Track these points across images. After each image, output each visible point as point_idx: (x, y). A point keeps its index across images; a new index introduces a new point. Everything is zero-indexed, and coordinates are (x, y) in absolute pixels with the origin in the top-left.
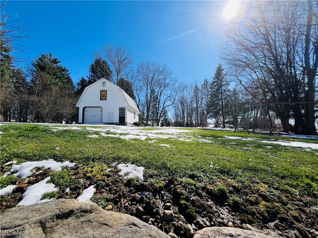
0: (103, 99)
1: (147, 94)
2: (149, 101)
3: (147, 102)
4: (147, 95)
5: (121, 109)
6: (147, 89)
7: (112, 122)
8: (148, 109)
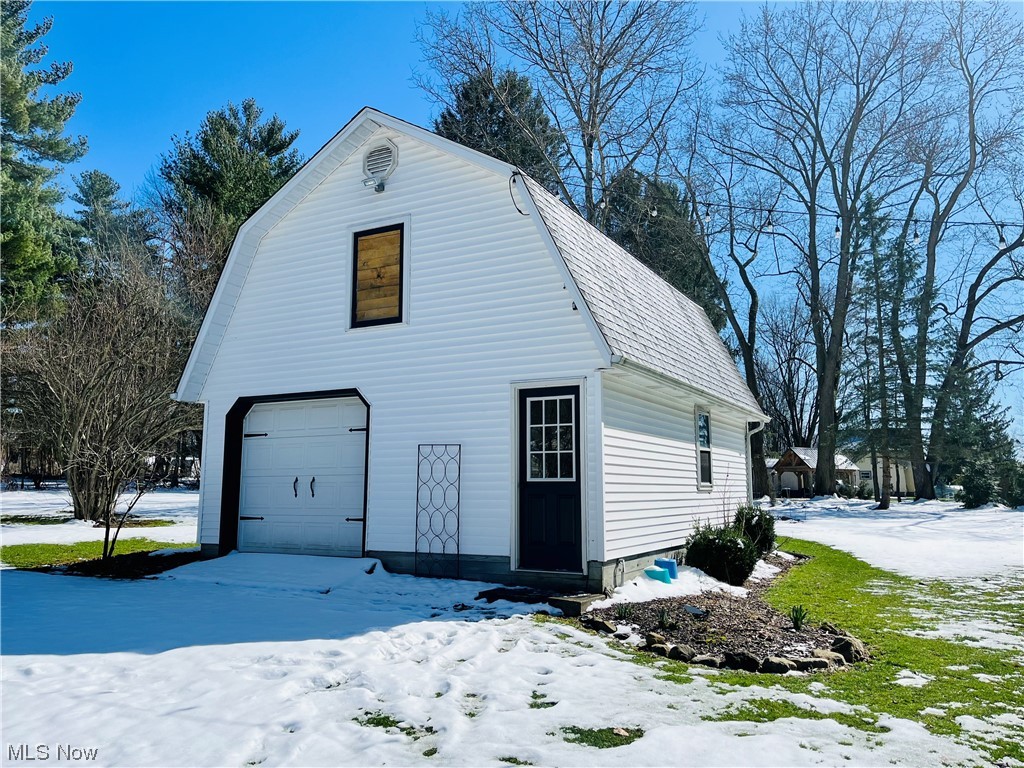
0: (374, 314)
1: (812, 246)
2: (829, 298)
3: (814, 310)
4: (812, 258)
5: (536, 406)
6: (812, 210)
7: (451, 549)
8: (830, 365)
